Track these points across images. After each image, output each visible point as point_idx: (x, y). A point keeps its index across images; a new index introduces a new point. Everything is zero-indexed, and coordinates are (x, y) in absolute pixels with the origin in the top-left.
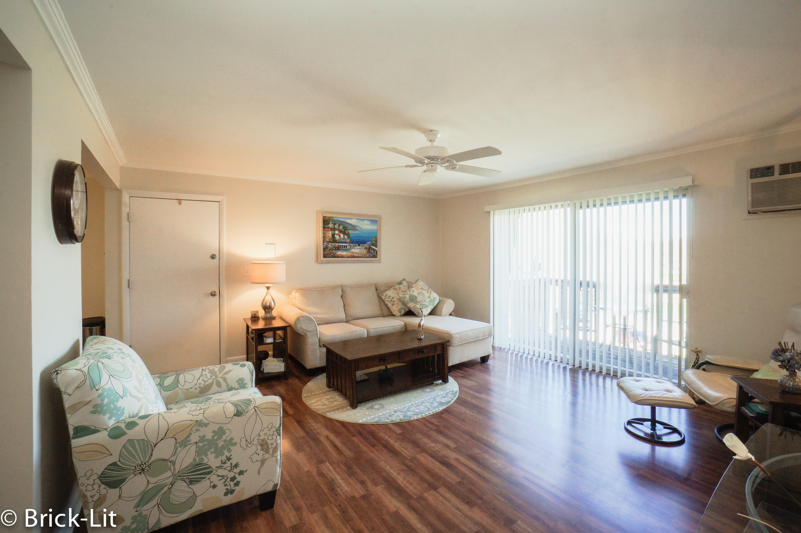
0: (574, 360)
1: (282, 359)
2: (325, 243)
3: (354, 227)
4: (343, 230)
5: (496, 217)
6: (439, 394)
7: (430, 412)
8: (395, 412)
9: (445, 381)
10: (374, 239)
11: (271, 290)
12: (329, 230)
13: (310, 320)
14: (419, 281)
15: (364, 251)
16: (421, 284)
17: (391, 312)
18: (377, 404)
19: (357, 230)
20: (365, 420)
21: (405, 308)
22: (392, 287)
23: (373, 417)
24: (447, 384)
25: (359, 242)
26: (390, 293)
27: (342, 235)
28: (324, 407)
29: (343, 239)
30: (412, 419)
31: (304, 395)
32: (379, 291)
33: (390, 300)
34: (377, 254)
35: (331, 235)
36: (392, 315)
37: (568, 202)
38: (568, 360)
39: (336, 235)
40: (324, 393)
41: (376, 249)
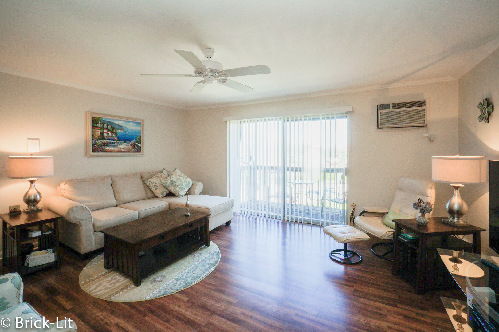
0: (284, 216)
1: (51, 250)
2: (94, 140)
3: (121, 128)
4: (111, 129)
5: (231, 125)
6: (206, 256)
7: (205, 274)
8: (177, 280)
9: (208, 245)
10: (138, 137)
11: (36, 184)
12: (98, 128)
13: (83, 209)
14: (176, 170)
15: (130, 147)
16: (178, 172)
17: (154, 194)
18: (158, 276)
19: (124, 130)
20: (151, 295)
21: (167, 190)
22: (154, 175)
23: (158, 290)
24: (210, 247)
25: (126, 139)
26: (154, 180)
27: (110, 134)
28: (107, 291)
29: (111, 137)
30: (193, 284)
31: (81, 282)
32: (144, 179)
33: (154, 185)
34: (140, 149)
35: (99, 133)
36: (156, 197)
37: (280, 117)
38: (280, 217)
39: (104, 133)
40: (103, 275)
41: (140, 145)
